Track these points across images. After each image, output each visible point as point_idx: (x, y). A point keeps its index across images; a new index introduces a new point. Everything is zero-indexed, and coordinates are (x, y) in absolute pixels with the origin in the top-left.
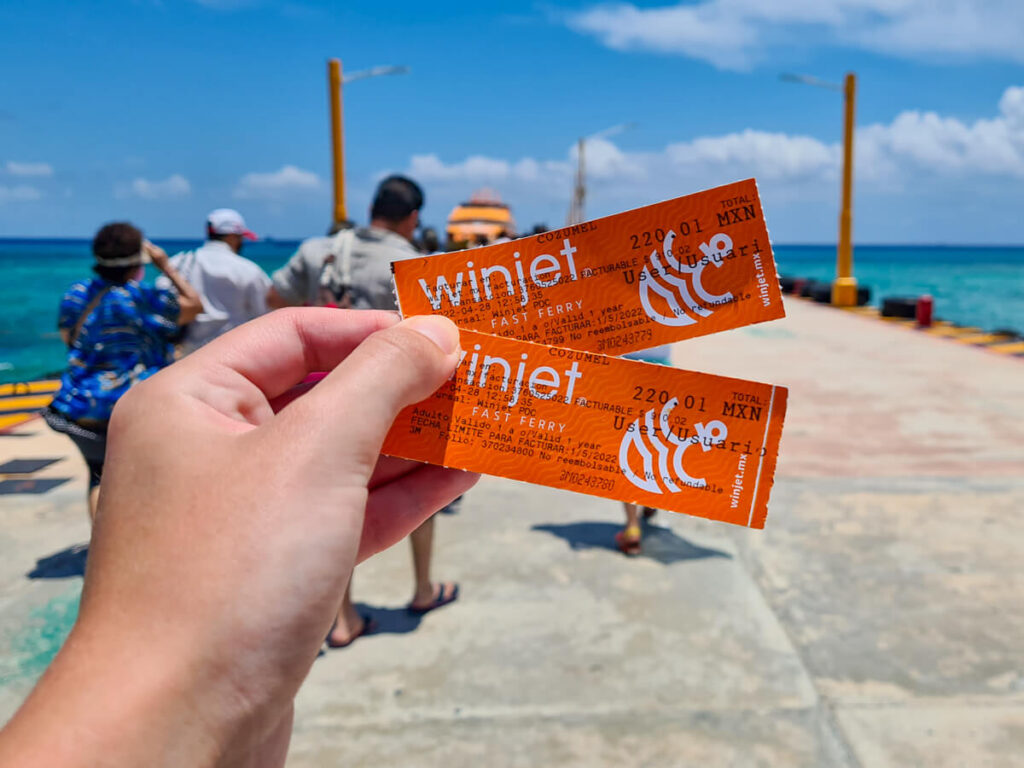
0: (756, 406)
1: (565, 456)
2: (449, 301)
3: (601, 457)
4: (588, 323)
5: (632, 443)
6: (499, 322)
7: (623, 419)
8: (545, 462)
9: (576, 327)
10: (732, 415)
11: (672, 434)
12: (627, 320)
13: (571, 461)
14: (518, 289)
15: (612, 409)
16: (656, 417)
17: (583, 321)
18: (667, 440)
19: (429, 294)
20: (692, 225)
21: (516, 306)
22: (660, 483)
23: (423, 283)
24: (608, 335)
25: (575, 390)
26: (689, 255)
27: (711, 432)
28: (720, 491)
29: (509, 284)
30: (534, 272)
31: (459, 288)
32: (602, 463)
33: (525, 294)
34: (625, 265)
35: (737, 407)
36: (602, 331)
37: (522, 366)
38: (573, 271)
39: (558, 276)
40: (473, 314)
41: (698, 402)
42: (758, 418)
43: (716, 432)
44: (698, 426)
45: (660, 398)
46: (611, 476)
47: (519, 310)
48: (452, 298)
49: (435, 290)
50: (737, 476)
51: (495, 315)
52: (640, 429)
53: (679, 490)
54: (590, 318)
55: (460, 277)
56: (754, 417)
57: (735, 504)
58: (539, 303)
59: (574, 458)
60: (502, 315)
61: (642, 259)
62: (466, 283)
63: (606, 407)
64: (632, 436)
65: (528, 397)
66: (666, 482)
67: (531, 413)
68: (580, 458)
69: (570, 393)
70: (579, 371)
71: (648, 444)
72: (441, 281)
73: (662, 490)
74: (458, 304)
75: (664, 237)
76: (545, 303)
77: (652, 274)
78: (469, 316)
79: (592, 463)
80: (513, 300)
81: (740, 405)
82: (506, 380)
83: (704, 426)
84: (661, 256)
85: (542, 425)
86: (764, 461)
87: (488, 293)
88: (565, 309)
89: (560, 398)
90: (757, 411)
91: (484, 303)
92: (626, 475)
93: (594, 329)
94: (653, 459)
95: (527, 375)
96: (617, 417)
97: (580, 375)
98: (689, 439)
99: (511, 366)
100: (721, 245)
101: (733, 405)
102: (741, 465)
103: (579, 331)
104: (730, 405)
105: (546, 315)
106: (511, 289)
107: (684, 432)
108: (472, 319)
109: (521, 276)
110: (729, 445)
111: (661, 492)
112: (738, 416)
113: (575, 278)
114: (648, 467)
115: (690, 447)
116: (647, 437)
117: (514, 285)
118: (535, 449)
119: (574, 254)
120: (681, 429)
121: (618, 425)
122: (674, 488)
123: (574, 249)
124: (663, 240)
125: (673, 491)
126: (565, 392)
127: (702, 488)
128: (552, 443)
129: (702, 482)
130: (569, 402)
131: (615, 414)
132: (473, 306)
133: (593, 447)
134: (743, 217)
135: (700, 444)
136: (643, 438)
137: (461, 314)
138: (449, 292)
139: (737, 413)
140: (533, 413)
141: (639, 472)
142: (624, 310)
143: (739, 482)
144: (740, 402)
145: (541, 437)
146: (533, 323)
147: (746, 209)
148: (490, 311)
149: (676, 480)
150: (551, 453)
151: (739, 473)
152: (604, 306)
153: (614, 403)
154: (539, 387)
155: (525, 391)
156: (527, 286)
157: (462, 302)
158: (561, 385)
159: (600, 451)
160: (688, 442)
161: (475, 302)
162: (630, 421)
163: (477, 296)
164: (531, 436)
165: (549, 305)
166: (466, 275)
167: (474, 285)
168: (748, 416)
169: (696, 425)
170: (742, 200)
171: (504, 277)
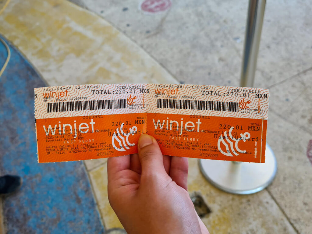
0: (258, 126)
1: (200, 148)
2: (52, 133)
3: (212, 147)
4: (95, 147)
5: (221, 142)
6: (66, 142)
7: (217, 135)
8: (194, 151)
9: (91, 147)
10: (251, 130)
11: (233, 138)
12: (107, 148)
13: (202, 150)
14: (74, 132)
15: (213, 132)
16: (227, 133)
17: (94, 146)
18: (232, 140)
19: (46, 131)
20: (129, 122)
21: (72, 138)
22: (232, 153)
23: (44, 127)
24: (100, 151)
25: (200, 127)
26: (126, 131)
27: (245, 136)
28: (251, 153)
29: (71, 130)
30: (80, 128)
31: (55, 130)
32: (213, 149)
33: (76, 134)
34: (109, 130)
35: (252, 127)
36: (99, 150)
37: (182, 122)
38: (93, 129)
39: (88, 130)
40: (58, 139)
41: (240, 127)
42: (259, 130)
43: (247, 136)
44: (241, 135)
45: (228, 127)
46: (216, 153)
47: (73, 139)
48: (52, 132)
49: (47, 129)
50: (255, 148)
51: (65, 140)
52: (223, 138)
53: (238, 155)
54: (96, 145)
55: (56, 126)
56: (258, 130)
57: (256, 157)
58: (80, 138)
59: (203, 149)
60: (67, 140)
61: (114, 130)
62: (58, 128)
63: (211, 132)
64: (221, 140)
65: (185, 132)
66: (234, 153)
67: (187, 136)
68: (205, 148)
69: (198, 129)
70: (200, 121)
71: (226, 142)
72: (50, 126)
73: (233, 155)
74: (54, 135)
75: (121, 124)
76: (82, 138)
77: (116, 134)
78: (57, 139)
79: (209, 149)
80: (72, 135)
81: (253, 127)
82: (178, 127)
83: (243, 134)
84: (119, 130)
85: (191, 139)
86: (262, 142)
87: (64, 132)
88: (88, 141)
89: (196, 130)
90: (258, 128)
91: (62, 135)
92: (221, 152)
93: (96, 149)
94: (229, 146)
95: (184, 125)
96: (215, 135)
97: (201, 123)
98: (239, 139)
99: (179, 123)
100: (134, 129)
101: (251, 127)
102: (256, 145)
103: (92, 149)
104: (250, 127)
105: (82, 142)
106: (71, 132)
107: (237, 137)
108: (58, 140)
109: (75, 128)
110: (251, 139)
111: (233, 156)
112: (253, 130)
113: (93, 132)
114: (227, 149)
115: (240, 141)
116: (226, 140)
117: (73, 131)
118: (190, 147)
119: (94, 124)
120: (236, 136)
121: (216, 137)
122: (237, 154)
123: (94, 123)
124: (121, 125)
125: (236, 155)
126: (197, 129)
127: (245, 153)
128: (195, 145)
129: (245, 151)
130: (198, 131)
131: (214, 134)
132: (59, 136)
133: (209, 144)
134: (141, 123)
135: (243, 140)
136: (224, 140)
137: (55, 138)
138: (52, 130)
139: (252, 129)
140: (188, 136)
141: (225, 151)
142: (106, 144)
143: (256, 150)
144: (253, 126)
145: (191, 143)
146: (77, 144)
147: (143, 121)
148: (64, 138)
149: (237, 152)
150: (195, 148)
151: (256, 147)
152: (101, 142)
153: (213, 130)
154: (188, 128)
155: (184, 130)
156: (77, 132)
157: (55, 134)
158: (195, 127)
159: (211, 145)
160: (239, 140)
161: (59, 135)
162: (219, 135)
163: (60, 133)
164: (188, 143)
165: (83, 139)
166: (58, 126)
167: (60, 129)
168: (256, 130)
169: (240, 134)
170: (142, 118)
171: (70, 128)
